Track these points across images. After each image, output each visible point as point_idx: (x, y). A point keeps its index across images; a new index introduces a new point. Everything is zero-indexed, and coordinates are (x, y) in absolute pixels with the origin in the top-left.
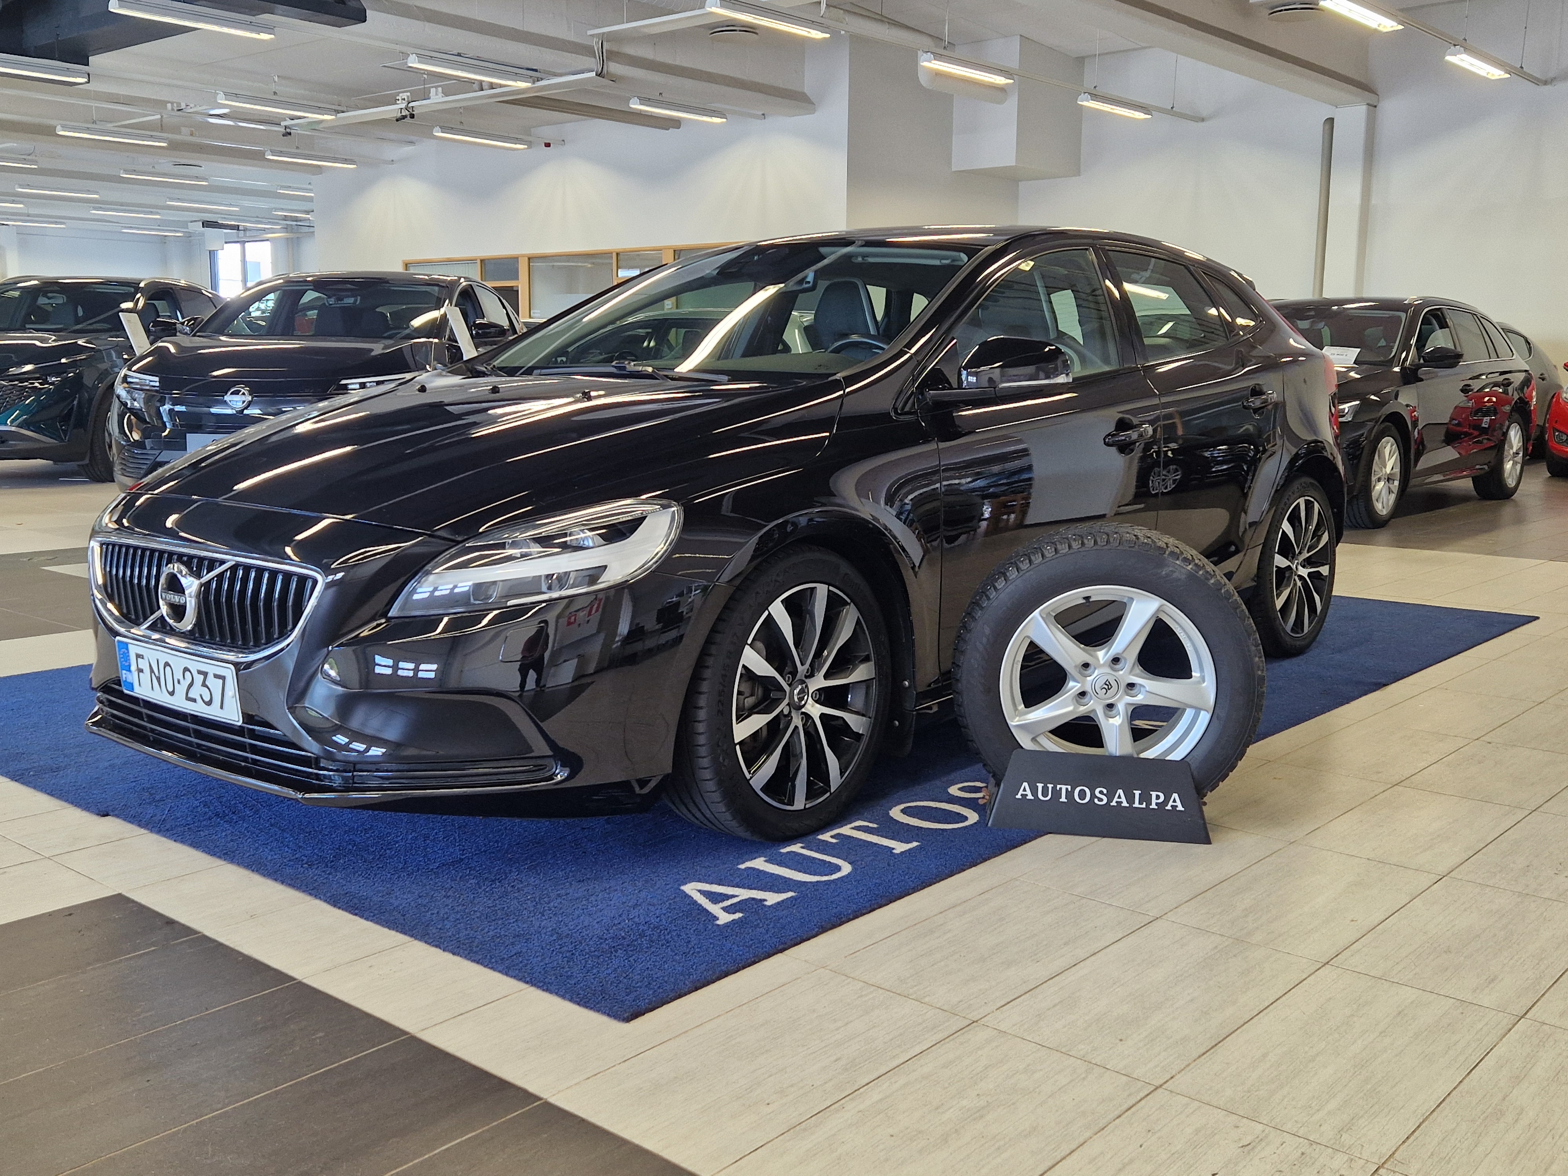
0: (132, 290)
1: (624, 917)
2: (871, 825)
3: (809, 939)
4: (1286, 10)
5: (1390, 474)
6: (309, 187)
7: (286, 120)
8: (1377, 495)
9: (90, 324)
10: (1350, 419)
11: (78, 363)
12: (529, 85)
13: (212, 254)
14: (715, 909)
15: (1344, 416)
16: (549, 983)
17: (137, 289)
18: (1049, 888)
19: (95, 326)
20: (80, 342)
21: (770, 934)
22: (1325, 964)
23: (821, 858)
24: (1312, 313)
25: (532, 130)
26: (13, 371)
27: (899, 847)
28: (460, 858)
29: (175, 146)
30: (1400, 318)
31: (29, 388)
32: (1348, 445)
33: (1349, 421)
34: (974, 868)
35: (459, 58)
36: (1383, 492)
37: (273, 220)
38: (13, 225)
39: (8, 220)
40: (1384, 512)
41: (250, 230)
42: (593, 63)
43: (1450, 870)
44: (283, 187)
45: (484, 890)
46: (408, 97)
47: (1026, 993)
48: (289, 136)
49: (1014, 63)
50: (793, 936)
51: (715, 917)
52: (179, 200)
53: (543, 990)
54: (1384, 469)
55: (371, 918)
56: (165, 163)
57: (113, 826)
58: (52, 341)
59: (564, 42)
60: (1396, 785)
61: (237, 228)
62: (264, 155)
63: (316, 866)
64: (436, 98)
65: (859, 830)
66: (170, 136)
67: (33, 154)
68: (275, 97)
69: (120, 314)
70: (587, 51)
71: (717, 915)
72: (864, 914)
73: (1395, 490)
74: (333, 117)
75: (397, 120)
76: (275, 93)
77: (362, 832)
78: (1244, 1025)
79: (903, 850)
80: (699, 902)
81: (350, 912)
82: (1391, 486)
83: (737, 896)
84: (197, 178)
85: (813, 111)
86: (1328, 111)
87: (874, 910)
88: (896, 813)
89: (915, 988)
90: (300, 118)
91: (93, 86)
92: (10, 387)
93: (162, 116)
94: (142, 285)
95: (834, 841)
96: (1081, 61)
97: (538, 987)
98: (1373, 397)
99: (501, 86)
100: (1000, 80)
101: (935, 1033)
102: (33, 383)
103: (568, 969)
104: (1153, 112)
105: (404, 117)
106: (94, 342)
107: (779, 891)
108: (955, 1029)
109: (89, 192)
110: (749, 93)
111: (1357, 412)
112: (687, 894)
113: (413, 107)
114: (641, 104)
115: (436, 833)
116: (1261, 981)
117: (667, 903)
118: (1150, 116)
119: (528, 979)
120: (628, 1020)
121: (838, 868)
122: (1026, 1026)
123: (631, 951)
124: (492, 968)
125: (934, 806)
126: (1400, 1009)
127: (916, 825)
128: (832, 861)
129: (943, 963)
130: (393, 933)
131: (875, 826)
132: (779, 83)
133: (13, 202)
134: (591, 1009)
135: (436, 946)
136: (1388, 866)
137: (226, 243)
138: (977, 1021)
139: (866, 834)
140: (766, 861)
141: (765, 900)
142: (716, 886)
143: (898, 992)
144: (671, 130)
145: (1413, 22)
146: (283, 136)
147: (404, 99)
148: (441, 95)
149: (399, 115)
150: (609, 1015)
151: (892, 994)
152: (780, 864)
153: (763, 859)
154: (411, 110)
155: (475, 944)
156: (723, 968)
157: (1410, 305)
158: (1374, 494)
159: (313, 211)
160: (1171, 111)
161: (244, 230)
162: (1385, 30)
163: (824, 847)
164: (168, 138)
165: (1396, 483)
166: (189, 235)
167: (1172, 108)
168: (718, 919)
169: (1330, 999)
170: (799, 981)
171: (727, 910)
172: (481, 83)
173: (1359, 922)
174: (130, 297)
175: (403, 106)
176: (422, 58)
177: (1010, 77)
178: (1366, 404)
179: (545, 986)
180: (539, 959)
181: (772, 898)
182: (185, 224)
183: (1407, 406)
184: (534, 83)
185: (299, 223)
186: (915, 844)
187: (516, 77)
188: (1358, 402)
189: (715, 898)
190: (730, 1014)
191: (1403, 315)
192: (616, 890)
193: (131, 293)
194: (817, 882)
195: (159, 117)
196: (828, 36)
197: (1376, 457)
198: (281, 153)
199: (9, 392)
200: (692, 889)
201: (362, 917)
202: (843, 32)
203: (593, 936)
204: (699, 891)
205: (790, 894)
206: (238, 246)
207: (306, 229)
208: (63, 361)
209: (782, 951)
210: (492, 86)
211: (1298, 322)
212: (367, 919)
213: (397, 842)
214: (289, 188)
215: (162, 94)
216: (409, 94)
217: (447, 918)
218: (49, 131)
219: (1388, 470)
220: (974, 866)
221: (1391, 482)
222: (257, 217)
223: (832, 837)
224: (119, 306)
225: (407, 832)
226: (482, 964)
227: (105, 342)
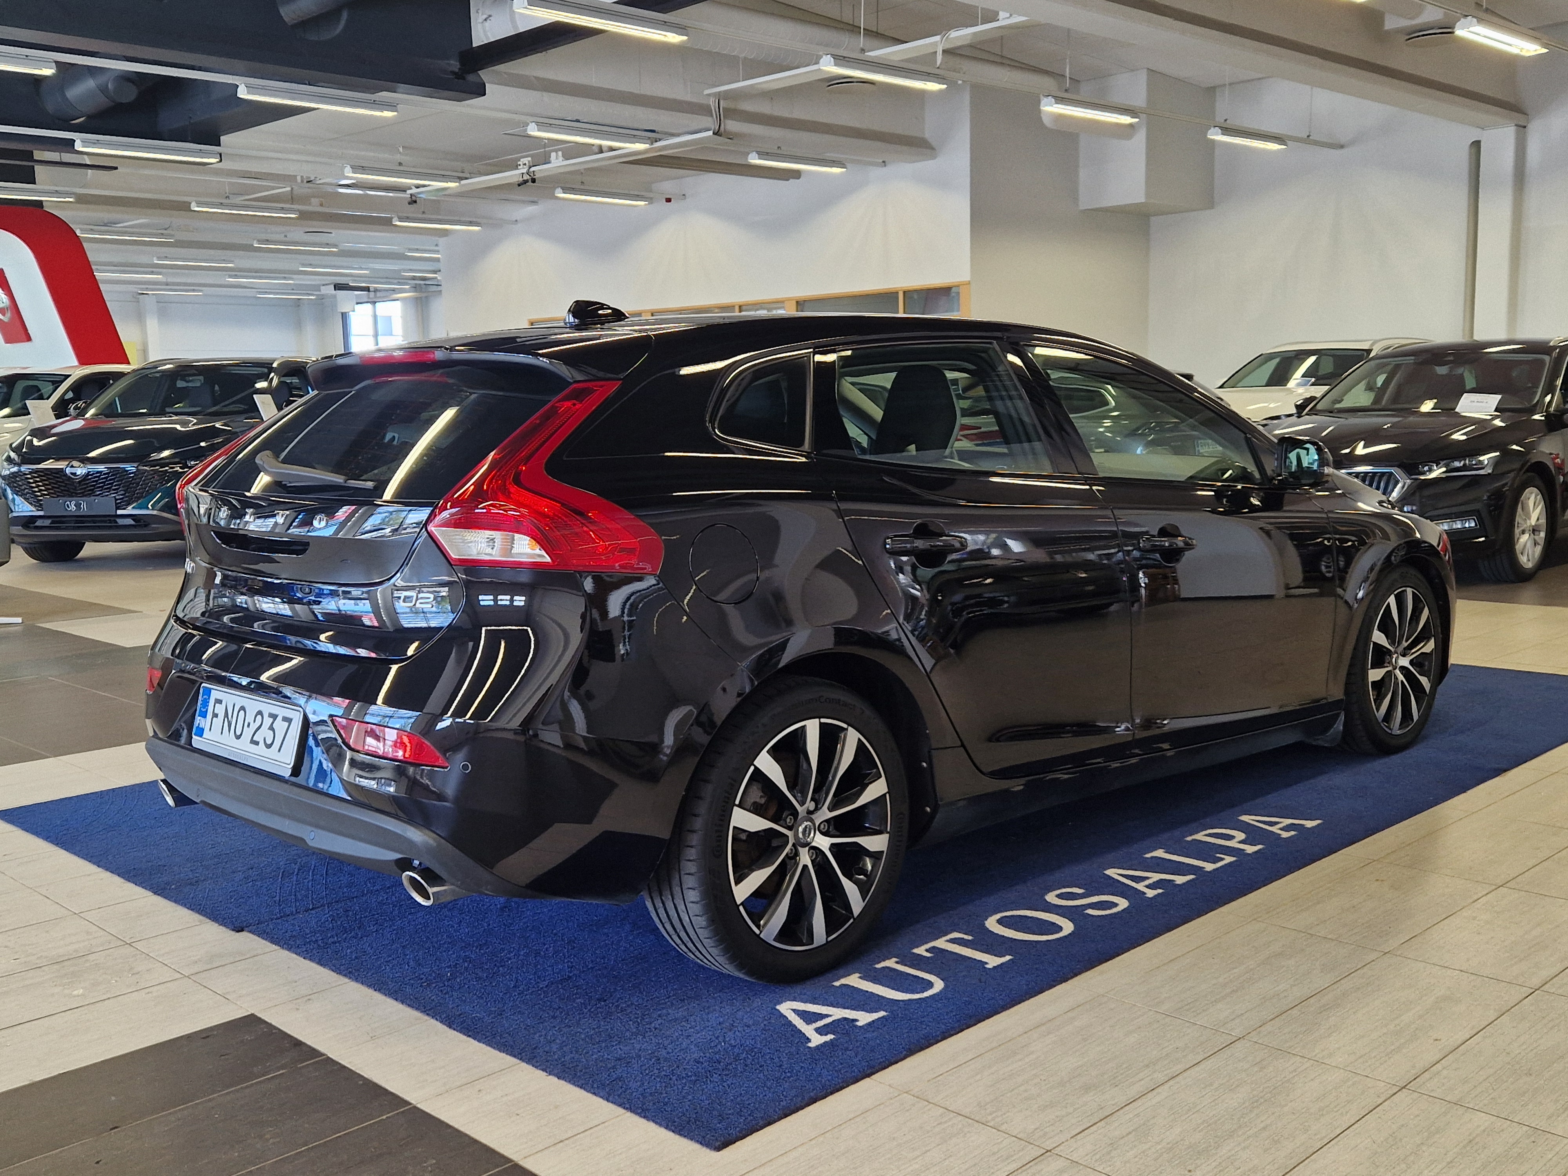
0: (266, 370)
1: (721, 1039)
2: (966, 937)
3: (897, 1063)
4: (1423, 35)
5: (1536, 525)
6: (437, 248)
7: (411, 189)
8: (1522, 547)
9: (225, 406)
10: (1490, 471)
11: (216, 446)
12: (647, 146)
13: (344, 316)
14: (808, 1030)
15: (1483, 468)
16: (647, 1110)
17: (271, 369)
18: (1135, 1005)
19: (232, 408)
20: (217, 426)
21: (859, 1057)
22: (1402, 1088)
23: (915, 974)
24: (1451, 358)
25: (653, 185)
26: (155, 456)
27: (992, 961)
28: (568, 976)
29: (304, 216)
30: (1543, 362)
31: (171, 472)
32: (1489, 497)
33: (1489, 474)
34: (1064, 984)
35: (576, 125)
36: (1529, 544)
37: (402, 280)
38: (153, 294)
39: (147, 289)
40: (1530, 565)
41: (380, 291)
42: (710, 122)
43: (1544, 982)
44: (410, 250)
45: (589, 1010)
46: (529, 162)
47: (1101, 1120)
48: (415, 205)
49: (1139, 100)
50: (882, 1060)
51: (808, 1038)
52: (310, 265)
53: (641, 1117)
54: (1528, 521)
55: (484, 1041)
56: (297, 234)
57: (248, 941)
58: (193, 424)
59: (680, 102)
60: (1502, 886)
61: (367, 289)
62: (391, 222)
63: (434, 985)
64: (557, 162)
65: (954, 943)
66: (301, 207)
67: (170, 228)
68: (401, 168)
69: (255, 396)
70: (703, 110)
71: (809, 1037)
72: (952, 1035)
73: (1542, 542)
74: (457, 184)
75: (519, 185)
76: (400, 164)
77: (477, 948)
78: (1313, 1154)
79: (995, 965)
80: (794, 1022)
81: (464, 1034)
82: (1536, 537)
83: (831, 1016)
84: (327, 245)
85: (934, 157)
86: (1474, 134)
87: (962, 1030)
88: (992, 924)
89: (994, 1115)
90: (424, 186)
91: (226, 165)
92: (152, 472)
93: (292, 189)
94: (275, 365)
95: (928, 955)
96: (1211, 91)
97: (637, 1113)
98: (1515, 447)
99: (619, 149)
100: (1126, 120)
101: (1008, 1164)
102: (174, 468)
103: (665, 1095)
104: (1289, 142)
105: (525, 182)
106: (230, 424)
107: (871, 1011)
108: (1028, 1159)
109: (224, 261)
110: (868, 142)
111: (1497, 463)
112: (782, 1014)
113: (534, 171)
114: (760, 159)
115: (547, 949)
116: (1335, 1107)
117: (762, 1025)
118: (1285, 147)
119: (627, 1106)
120: (719, 1149)
121: (930, 985)
122: (1098, 1157)
123: (725, 1075)
124: (594, 1094)
125: (1030, 915)
126: (1471, 1138)
127: (1010, 936)
128: (925, 977)
129: (1022, 1088)
130: (503, 1055)
131: (970, 938)
132: (899, 131)
133: (152, 273)
134: (685, 1136)
135: (543, 1070)
136: (1480, 978)
137: (357, 303)
138: (1050, 1151)
139: (961, 947)
140: (860, 978)
141: (857, 1020)
142: (811, 1005)
143: (977, 1119)
144: (791, 180)
145: (1559, 44)
146: (409, 203)
147: (525, 164)
148: (561, 158)
149: (521, 179)
150: (701, 1143)
151: (970, 1121)
152: (875, 980)
153: (858, 975)
154: (532, 175)
155: (579, 1068)
156: (812, 1094)
157: (1554, 348)
158: (1518, 547)
159: (440, 271)
160: (1308, 140)
161: (374, 292)
162: (1528, 54)
163: (918, 962)
164: (298, 210)
165: (1543, 534)
166: (322, 297)
167: (1308, 136)
168: (810, 1042)
169: (1403, 1126)
170: (882, 1106)
171: (820, 1031)
172: (600, 147)
173: (1443, 1041)
174: (265, 377)
175: (525, 171)
176: (541, 126)
177: (1136, 115)
178: (1506, 454)
179: (643, 1112)
180: (639, 1083)
181: (864, 1018)
182: (317, 288)
183: (1551, 454)
184: (652, 144)
185: (427, 282)
186: (1008, 958)
187: (634, 139)
188: (1498, 454)
189: (810, 1018)
190: (813, 1142)
191: (1547, 358)
192: (715, 1010)
193: (265, 374)
194: (909, 1000)
195: (289, 189)
196: (945, 86)
197: (1520, 506)
198: (407, 219)
199: (151, 477)
200: (786, 1008)
201: (475, 1039)
202: (960, 82)
203: (690, 1060)
204: (794, 1010)
205: (882, 1014)
206: (369, 306)
207: (434, 288)
208: (203, 444)
209: (869, 1075)
210: (612, 149)
211: (1437, 368)
212: (479, 1041)
213: (510, 959)
214: (417, 250)
215: (291, 169)
216: (530, 159)
217: (554, 1040)
218: (184, 207)
219: (1533, 521)
220: (1065, 982)
221: (1536, 533)
222: (387, 278)
223: (927, 950)
224: (254, 386)
225: (519, 948)
226: (584, 1089)
227: (241, 424)
